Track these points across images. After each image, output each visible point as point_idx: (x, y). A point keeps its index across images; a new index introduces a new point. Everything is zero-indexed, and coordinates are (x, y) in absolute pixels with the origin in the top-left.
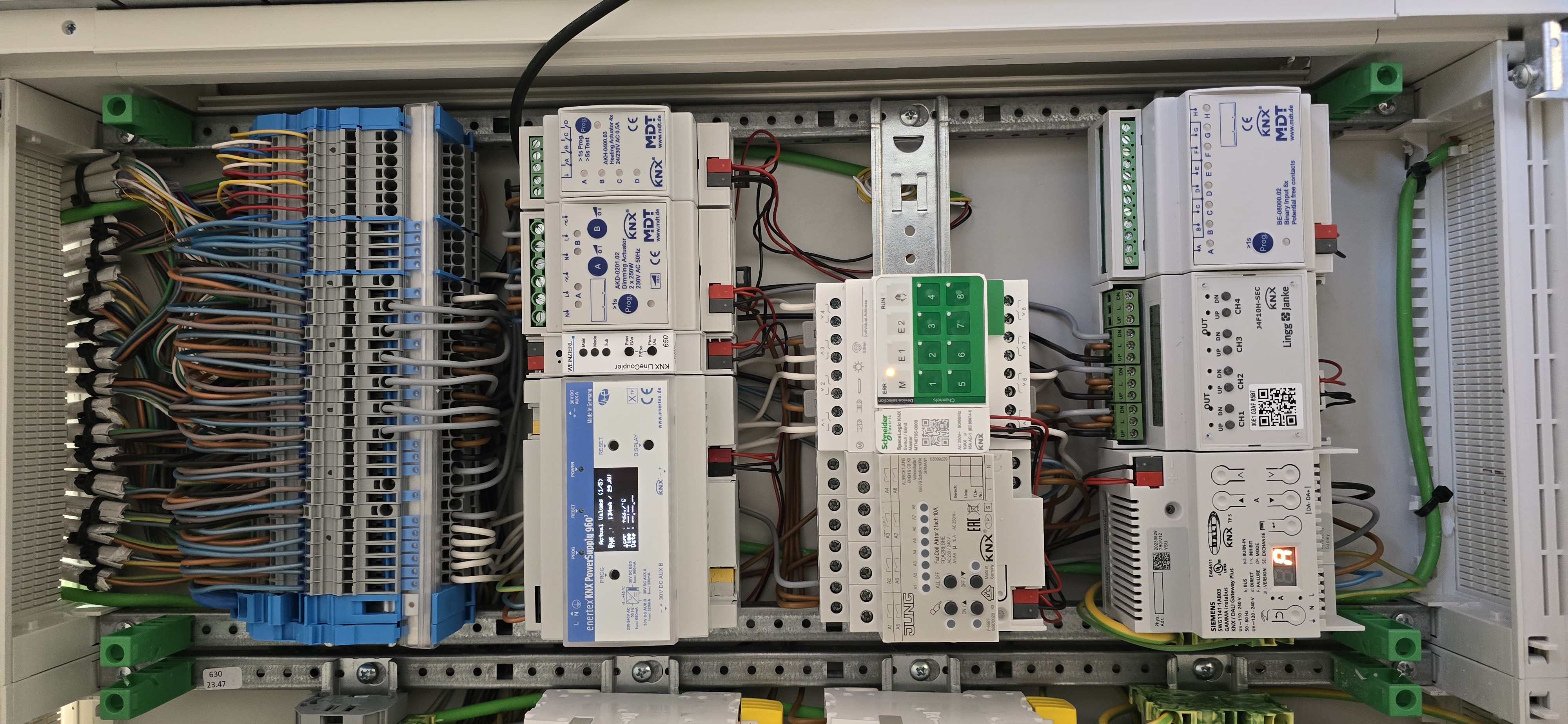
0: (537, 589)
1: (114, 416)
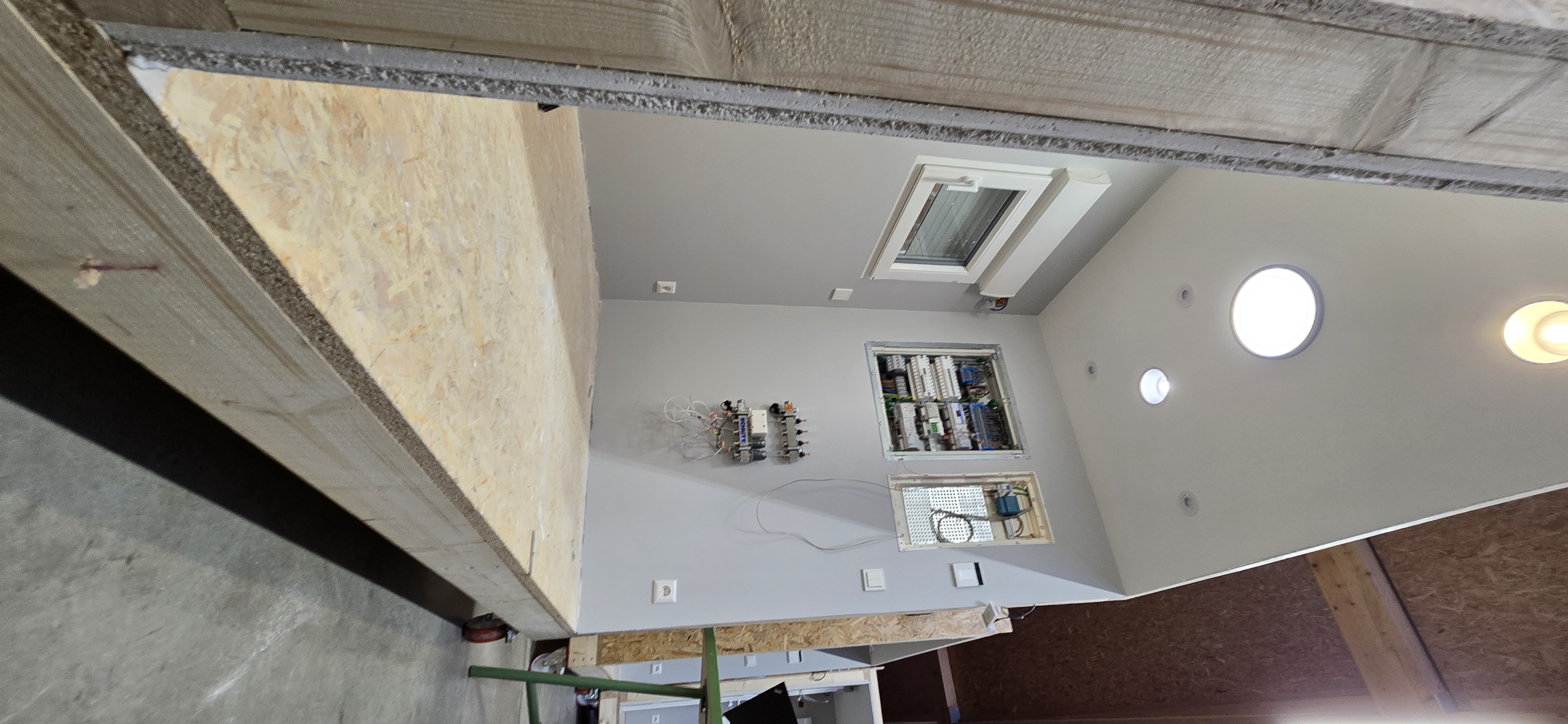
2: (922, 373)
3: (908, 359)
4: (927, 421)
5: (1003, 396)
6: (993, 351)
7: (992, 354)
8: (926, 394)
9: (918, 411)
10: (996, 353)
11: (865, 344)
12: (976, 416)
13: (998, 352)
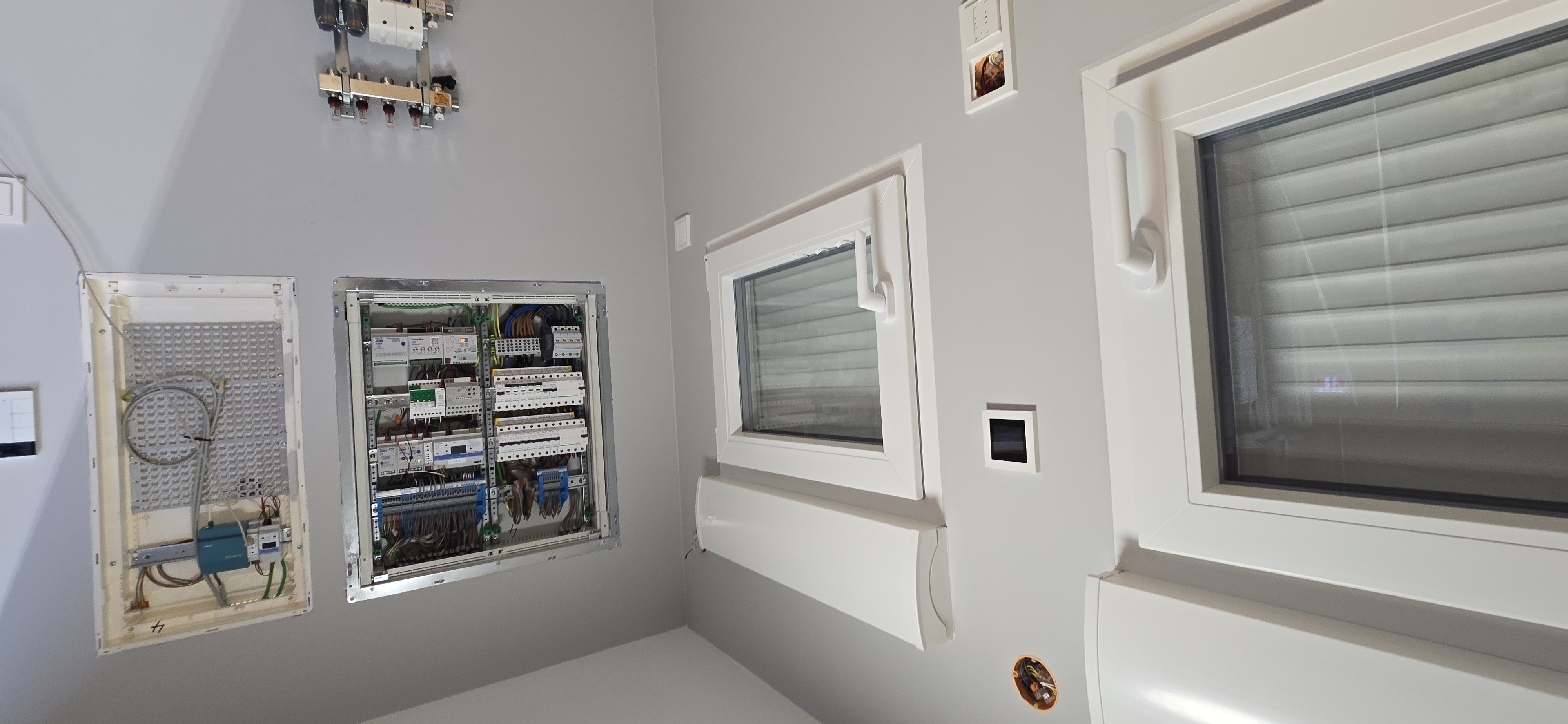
0: (475, 462)
1: (443, 551)
2: (546, 385)
3: (578, 365)
4: (442, 385)
5: (506, 550)
6: (605, 532)
7: (600, 531)
8: (500, 388)
9: (465, 370)
10: (600, 537)
11: (598, 283)
12: (456, 490)
13: (602, 541)
